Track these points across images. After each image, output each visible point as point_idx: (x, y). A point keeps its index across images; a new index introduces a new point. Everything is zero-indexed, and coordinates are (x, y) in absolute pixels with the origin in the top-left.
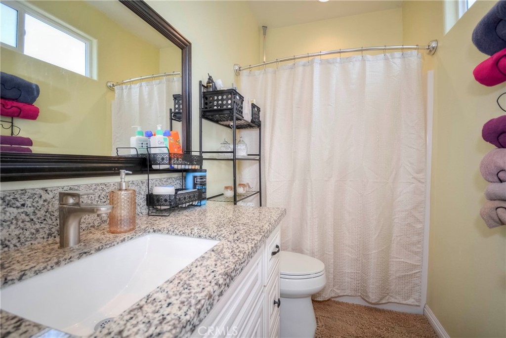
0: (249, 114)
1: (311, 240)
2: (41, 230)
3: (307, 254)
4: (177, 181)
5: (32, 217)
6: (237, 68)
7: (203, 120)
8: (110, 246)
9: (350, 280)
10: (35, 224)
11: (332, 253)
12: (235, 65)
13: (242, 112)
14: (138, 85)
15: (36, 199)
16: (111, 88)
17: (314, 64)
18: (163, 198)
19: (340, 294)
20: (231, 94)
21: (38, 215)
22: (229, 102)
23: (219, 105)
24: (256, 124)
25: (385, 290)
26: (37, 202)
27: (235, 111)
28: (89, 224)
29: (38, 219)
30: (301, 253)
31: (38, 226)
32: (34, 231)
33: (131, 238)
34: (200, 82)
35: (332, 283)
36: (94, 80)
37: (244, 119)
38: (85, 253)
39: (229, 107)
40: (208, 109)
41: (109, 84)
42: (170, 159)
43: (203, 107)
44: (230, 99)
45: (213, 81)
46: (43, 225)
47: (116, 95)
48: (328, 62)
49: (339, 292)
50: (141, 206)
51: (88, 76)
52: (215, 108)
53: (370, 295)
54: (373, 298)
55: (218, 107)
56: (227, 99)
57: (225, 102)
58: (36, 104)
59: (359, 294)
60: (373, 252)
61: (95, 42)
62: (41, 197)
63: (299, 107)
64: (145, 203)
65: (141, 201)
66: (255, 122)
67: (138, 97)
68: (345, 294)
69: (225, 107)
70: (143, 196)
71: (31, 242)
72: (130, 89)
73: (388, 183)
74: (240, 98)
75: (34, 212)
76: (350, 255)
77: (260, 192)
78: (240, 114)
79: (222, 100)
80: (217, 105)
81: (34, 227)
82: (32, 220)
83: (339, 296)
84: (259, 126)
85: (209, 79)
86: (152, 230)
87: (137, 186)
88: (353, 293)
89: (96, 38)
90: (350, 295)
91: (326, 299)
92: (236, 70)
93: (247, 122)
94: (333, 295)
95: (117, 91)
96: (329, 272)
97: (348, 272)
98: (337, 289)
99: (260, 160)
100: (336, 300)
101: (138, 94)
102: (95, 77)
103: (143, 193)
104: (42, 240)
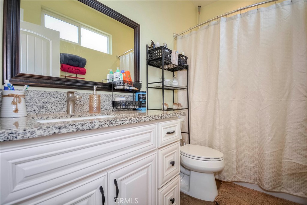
0: (176, 61)
1: (218, 140)
2: (63, 108)
3: (216, 149)
4: (131, 97)
5: (60, 103)
6: (175, 35)
7: (149, 66)
8: (85, 116)
9: (250, 172)
10: (61, 105)
11: (235, 151)
12: (174, 33)
13: (170, 59)
14: (129, 55)
15: (62, 96)
16: (118, 58)
17: (221, 22)
18: (118, 103)
19: (242, 181)
20: (161, 49)
21: (63, 102)
22: (161, 54)
23: (156, 57)
24: (184, 67)
25: (278, 183)
26: (62, 97)
27: (163, 58)
28: (84, 110)
29: (62, 103)
30: (211, 148)
31: (62, 106)
32: (61, 108)
33: (96, 115)
34: (147, 45)
35: (235, 171)
36: (111, 55)
37: (172, 63)
38: (73, 116)
39: (161, 56)
40: (151, 59)
41: (118, 56)
42: (124, 83)
43: (148, 59)
44: (161, 52)
45: (154, 44)
46: (64, 107)
47: (120, 61)
48: (231, 19)
49: (241, 179)
50: (109, 106)
51: (109, 53)
52: (154, 58)
53: (264, 184)
54: (267, 186)
55: (155, 58)
56: (160, 52)
57: (158, 54)
58: (85, 68)
59: (257, 183)
60: (267, 152)
61: (111, 36)
62: (64, 95)
63: (212, 53)
64: (112, 105)
65: (109, 104)
66: (182, 65)
67: (128, 61)
68: (246, 181)
69: (159, 57)
70: (110, 102)
71: (59, 112)
72: (126, 57)
73: (281, 100)
74: (169, 51)
75: (61, 101)
76: (250, 154)
77: (188, 109)
78: (169, 60)
79: (157, 53)
80: (155, 57)
81: (61, 106)
82: (60, 104)
83: (240, 182)
84: (187, 68)
85: (152, 43)
86: (107, 114)
87: (108, 96)
88: (252, 181)
89: (111, 34)
90: (250, 182)
91: (229, 181)
92: (175, 36)
93: (176, 65)
94: (236, 180)
95: (120, 59)
96: (233, 164)
97: (249, 166)
98: (240, 176)
99: (187, 89)
100: (238, 184)
101: (128, 59)
102: (111, 54)
103: (111, 101)
104: (64, 112)
